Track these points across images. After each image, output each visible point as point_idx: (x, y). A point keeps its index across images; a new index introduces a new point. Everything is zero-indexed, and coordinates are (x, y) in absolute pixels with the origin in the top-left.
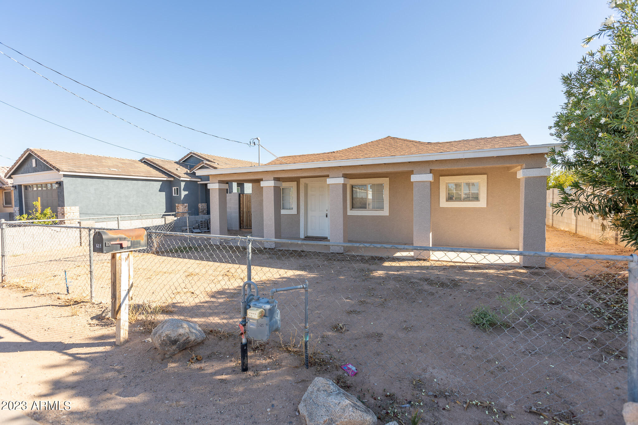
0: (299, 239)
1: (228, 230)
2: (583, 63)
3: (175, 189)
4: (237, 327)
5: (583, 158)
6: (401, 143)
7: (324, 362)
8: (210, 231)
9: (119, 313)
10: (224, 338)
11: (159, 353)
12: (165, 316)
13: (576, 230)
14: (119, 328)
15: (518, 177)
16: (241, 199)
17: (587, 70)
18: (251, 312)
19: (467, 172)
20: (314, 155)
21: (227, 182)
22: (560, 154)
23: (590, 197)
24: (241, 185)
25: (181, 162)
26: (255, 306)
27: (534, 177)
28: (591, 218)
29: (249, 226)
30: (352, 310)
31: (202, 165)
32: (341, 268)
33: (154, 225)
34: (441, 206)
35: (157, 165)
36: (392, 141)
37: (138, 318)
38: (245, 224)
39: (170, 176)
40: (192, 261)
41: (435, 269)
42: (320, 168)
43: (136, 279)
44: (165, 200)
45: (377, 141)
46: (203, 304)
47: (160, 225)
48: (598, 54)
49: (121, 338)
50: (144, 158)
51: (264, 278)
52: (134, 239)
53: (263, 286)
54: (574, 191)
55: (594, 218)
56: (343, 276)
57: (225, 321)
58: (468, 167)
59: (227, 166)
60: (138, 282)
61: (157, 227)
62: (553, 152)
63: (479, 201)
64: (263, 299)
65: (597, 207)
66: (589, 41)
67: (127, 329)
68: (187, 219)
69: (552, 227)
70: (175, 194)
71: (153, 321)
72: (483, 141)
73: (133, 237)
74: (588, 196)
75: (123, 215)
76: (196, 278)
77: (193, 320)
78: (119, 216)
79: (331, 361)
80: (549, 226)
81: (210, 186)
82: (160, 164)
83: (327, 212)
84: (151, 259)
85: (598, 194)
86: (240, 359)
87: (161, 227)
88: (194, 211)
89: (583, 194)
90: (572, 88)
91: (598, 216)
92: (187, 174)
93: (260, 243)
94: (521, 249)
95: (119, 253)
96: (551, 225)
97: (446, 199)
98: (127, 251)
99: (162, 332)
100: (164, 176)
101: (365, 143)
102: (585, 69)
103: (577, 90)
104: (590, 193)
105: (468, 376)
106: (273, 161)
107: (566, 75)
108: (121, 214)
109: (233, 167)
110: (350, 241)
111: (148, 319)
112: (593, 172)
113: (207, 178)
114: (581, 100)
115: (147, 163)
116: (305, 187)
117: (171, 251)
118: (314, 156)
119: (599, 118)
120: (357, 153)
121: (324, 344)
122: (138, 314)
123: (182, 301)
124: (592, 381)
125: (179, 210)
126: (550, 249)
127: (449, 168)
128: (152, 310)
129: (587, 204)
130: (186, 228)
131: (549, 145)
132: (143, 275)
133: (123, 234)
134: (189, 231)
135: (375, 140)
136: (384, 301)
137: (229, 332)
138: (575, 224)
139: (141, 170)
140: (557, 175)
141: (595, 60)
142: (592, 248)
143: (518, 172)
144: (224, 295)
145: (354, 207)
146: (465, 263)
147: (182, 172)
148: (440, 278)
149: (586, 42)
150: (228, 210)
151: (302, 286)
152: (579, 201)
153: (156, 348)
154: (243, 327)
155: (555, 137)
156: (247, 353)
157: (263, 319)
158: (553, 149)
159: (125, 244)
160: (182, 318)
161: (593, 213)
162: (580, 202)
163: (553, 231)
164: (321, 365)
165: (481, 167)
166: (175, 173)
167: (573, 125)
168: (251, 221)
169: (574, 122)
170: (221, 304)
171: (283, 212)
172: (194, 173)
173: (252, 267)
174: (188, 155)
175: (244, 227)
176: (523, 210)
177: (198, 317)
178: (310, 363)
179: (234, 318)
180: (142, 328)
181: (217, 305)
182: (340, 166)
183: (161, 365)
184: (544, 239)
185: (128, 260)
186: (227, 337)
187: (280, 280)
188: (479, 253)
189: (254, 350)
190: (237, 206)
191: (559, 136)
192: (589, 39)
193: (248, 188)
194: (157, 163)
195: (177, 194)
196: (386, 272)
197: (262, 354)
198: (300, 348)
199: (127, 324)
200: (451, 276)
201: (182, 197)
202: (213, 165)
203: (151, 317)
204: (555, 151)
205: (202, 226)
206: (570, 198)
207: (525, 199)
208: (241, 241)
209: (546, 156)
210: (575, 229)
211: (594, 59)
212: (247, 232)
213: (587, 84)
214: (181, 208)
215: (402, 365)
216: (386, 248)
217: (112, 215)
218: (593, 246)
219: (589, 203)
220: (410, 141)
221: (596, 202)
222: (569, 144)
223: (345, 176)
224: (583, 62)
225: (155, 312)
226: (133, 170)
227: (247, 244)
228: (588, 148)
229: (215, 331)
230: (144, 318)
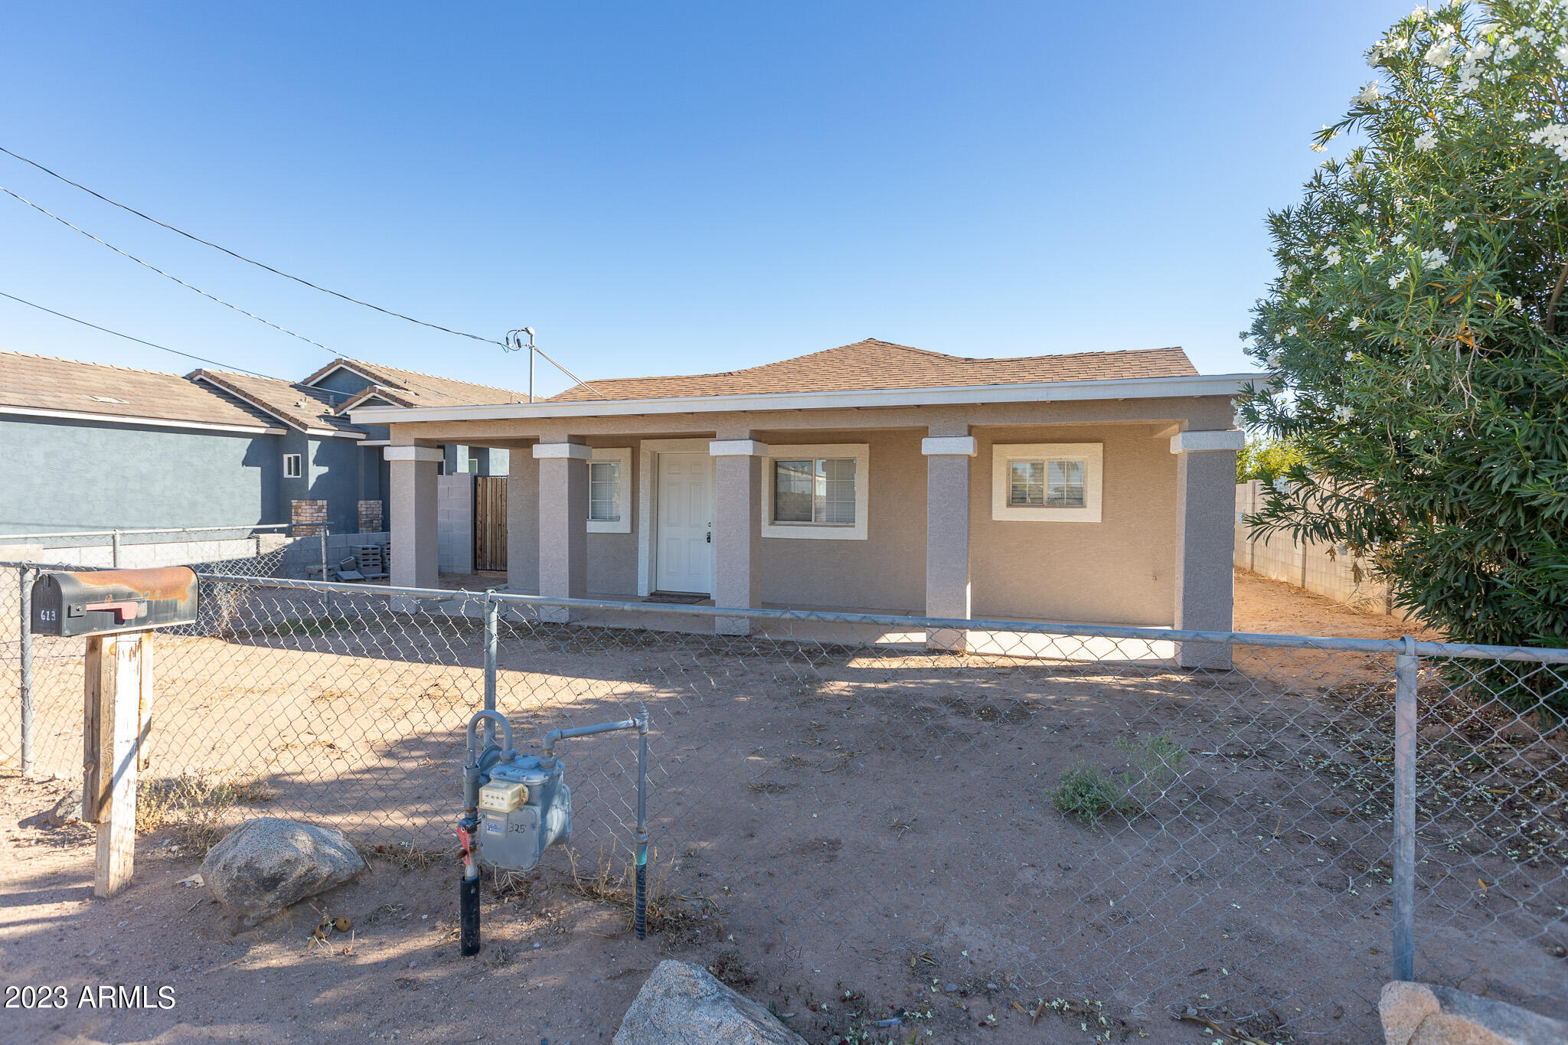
0: (634, 597)
1: (441, 574)
2: (1315, 187)
3: (290, 459)
4: (455, 835)
5: (1314, 411)
6: (900, 357)
7: (687, 921)
8: (388, 577)
9: (105, 807)
10: (416, 868)
11: (225, 913)
12: (246, 810)
13: (1303, 581)
14: (104, 848)
15: (1173, 451)
16: (479, 490)
17: (1325, 205)
18: (491, 793)
19: (1058, 435)
20: (679, 378)
21: (440, 445)
22: (1264, 398)
23: (1329, 502)
24: (479, 451)
25: (309, 385)
26: (502, 776)
27: (1208, 452)
28: (1332, 551)
29: (500, 564)
30: (765, 783)
31: (370, 396)
32: (742, 675)
33: (225, 558)
34: (994, 518)
35: (238, 390)
36: (879, 352)
37: (165, 820)
38: (489, 559)
39: (275, 422)
40: (330, 658)
41: (975, 677)
42: (692, 413)
43: (163, 709)
44: (259, 489)
45: (841, 350)
46: (358, 776)
47: (240, 557)
48: (1347, 167)
49: (112, 878)
50: (199, 371)
51: (532, 703)
52: (158, 597)
53: (531, 723)
54: (1295, 485)
55: (1337, 552)
56: (746, 694)
57: (420, 821)
58: (1057, 424)
59: (443, 401)
60: (167, 717)
61: (233, 565)
62: (1249, 392)
63: (1085, 507)
64: (525, 760)
65: (1343, 527)
66: (1328, 139)
67: (132, 850)
68: (323, 543)
69: (1252, 572)
70: (290, 473)
71: (212, 826)
72: (1095, 360)
73: (153, 592)
74: (1324, 500)
75: (132, 528)
76: (339, 705)
77: (327, 821)
78: (118, 532)
79: (706, 917)
80: (1244, 569)
81: (390, 454)
82: (249, 387)
83: (710, 530)
84: (210, 654)
85: (1347, 495)
86: (457, 921)
87: (245, 564)
88: (344, 520)
89: (1314, 494)
90: (1291, 244)
91: (1346, 548)
92: (326, 417)
93: (522, 607)
94: (1178, 626)
95: (112, 635)
96: (1248, 568)
97: (1008, 501)
98: (136, 632)
99: (235, 857)
100: (257, 421)
101: (811, 353)
102: (1319, 202)
103: (1302, 249)
104: (1330, 494)
105: (1044, 938)
106: (569, 392)
107: (1278, 212)
108: (126, 524)
109: (459, 402)
110: (767, 605)
111: (195, 820)
112: (1336, 443)
113: (383, 430)
114: (1312, 274)
115: (209, 384)
116: (652, 462)
117: (268, 630)
118: (678, 382)
119: (1346, 318)
120: (789, 378)
121: (690, 872)
122: (164, 807)
123: (299, 770)
124: (1324, 938)
125: (300, 518)
126: (1243, 625)
127: (1014, 424)
128: (208, 795)
129: (1322, 519)
130: (317, 567)
131: (1241, 377)
132: (185, 696)
133: (126, 582)
134: (328, 576)
135: (837, 347)
136: (848, 758)
137: (431, 849)
138: (1301, 566)
139: (189, 404)
140: (1264, 448)
141: (1341, 183)
142: (1335, 623)
143: (1172, 438)
144: (422, 750)
145: (779, 517)
146: (1037, 658)
147: (311, 413)
148: (987, 697)
149: (1321, 139)
150: (441, 519)
151: (631, 722)
152: (1306, 510)
153: (215, 902)
154: (468, 836)
155: (1254, 358)
156: (478, 905)
157: (524, 812)
158: (1248, 385)
159: (130, 611)
160: (297, 815)
161: (1336, 540)
162: (1306, 514)
163: (1252, 581)
164: (678, 929)
165: (1088, 423)
166: (292, 414)
167: (1292, 331)
168: (504, 549)
169: (1295, 325)
170: (411, 774)
171: (592, 527)
172: (347, 418)
173: (498, 673)
174: (332, 365)
175: (484, 565)
176: (1183, 532)
177: (343, 811)
178: (649, 923)
179: (446, 812)
180: (175, 848)
181: (399, 776)
182: (745, 412)
183: (229, 948)
184: (1230, 602)
185: (138, 655)
186: (426, 863)
187: (579, 707)
188: (1070, 634)
189: (499, 896)
190: (469, 510)
191: (1263, 356)
192: (1328, 134)
193: (500, 462)
194: (238, 384)
195: (297, 473)
196: (857, 684)
197: (522, 906)
198: (623, 885)
199: (131, 837)
200: (1015, 693)
201: (312, 481)
202: (403, 398)
203: (206, 815)
204: (1253, 390)
205: (366, 563)
206: (1286, 502)
207: (1189, 503)
208: (470, 605)
209: (1233, 402)
210: (1300, 578)
211: (1339, 179)
212: (493, 580)
213: (1323, 237)
214: (306, 513)
215: (886, 919)
216: (849, 622)
217: (96, 527)
218: (1339, 619)
219: (1327, 516)
220: (924, 353)
221: (1341, 514)
222: (1285, 375)
223: (757, 436)
224: (1315, 184)
225: (218, 799)
226: (165, 401)
227: (486, 611)
228: (1325, 387)
229: (391, 848)
230: (185, 819)
